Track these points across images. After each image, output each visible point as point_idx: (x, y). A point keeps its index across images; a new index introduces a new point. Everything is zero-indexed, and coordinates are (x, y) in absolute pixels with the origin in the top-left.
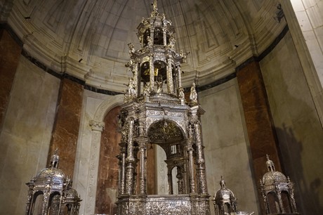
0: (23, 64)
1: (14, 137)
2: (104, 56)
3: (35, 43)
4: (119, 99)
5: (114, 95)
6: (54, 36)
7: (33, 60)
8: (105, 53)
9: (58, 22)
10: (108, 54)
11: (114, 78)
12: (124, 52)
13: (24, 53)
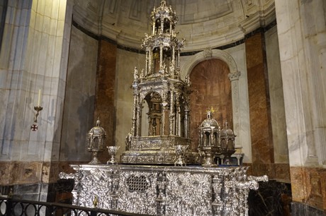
0: (121, 54)
1: (126, 103)
2: (183, 23)
3: (126, 36)
4: (199, 57)
5: (194, 54)
6: (140, 23)
7: (128, 49)
8: (183, 20)
9: (140, 12)
10: (186, 19)
11: (193, 40)
12: (198, 12)
13: (120, 47)
